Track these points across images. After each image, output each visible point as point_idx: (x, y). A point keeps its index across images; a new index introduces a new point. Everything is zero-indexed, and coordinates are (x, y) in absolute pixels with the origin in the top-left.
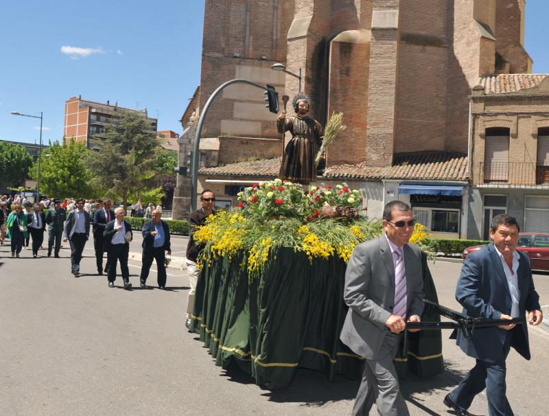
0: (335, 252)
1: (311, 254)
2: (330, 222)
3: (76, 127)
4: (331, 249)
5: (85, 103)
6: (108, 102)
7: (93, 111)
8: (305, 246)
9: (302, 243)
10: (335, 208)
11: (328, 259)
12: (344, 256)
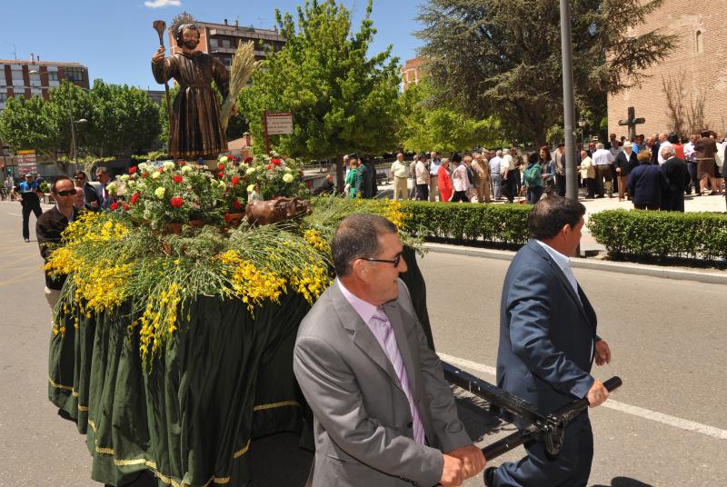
0: (288, 285)
1: (250, 299)
2: (266, 228)
4: (281, 282)
6: (226, 21)
7: (213, 32)
8: (236, 287)
9: (232, 282)
10: (272, 203)
11: (279, 302)
12: (304, 290)
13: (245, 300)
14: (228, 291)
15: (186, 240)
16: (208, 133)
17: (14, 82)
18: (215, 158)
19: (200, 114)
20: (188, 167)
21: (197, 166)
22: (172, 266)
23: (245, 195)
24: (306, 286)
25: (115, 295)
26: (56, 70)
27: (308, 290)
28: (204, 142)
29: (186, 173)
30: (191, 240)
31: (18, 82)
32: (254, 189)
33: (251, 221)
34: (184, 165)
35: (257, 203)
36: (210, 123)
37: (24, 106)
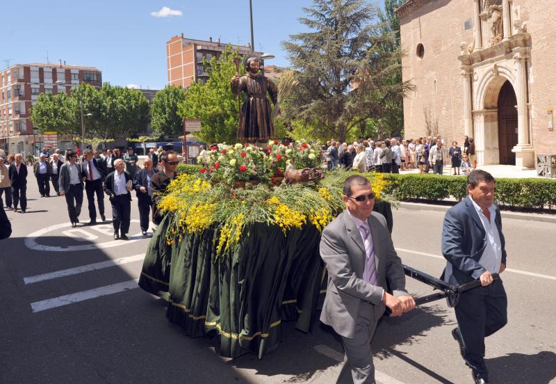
0: (307, 219)
1: (284, 226)
2: (296, 186)
3: (181, 68)
4: (303, 217)
5: (188, 41)
6: (211, 38)
7: (199, 48)
8: (277, 218)
9: (274, 215)
10: (300, 171)
11: (301, 229)
12: (316, 223)
13: (281, 225)
14: (272, 221)
15: (248, 191)
16: (263, 127)
17: (46, 81)
18: (266, 142)
19: (259, 114)
20: (250, 147)
21: (257, 147)
22: (240, 204)
23: (285, 165)
24: (318, 221)
25: (206, 221)
26: (77, 72)
27: (319, 223)
28: (260, 132)
29: (249, 151)
30: (251, 191)
31: (48, 80)
32: (290, 162)
33: (287, 181)
34: (248, 146)
35: (291, 170)
36: (265, 120)
37: (51, 100)
